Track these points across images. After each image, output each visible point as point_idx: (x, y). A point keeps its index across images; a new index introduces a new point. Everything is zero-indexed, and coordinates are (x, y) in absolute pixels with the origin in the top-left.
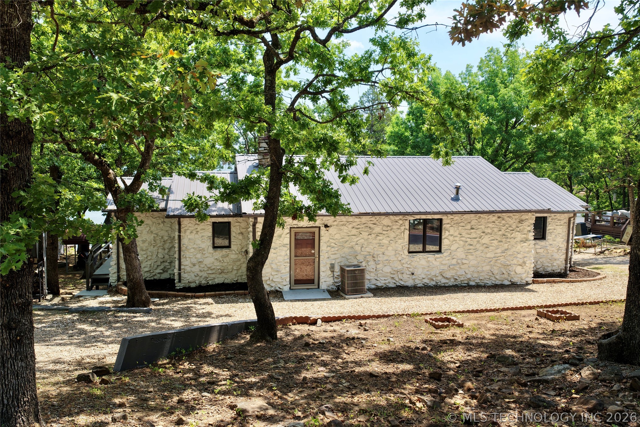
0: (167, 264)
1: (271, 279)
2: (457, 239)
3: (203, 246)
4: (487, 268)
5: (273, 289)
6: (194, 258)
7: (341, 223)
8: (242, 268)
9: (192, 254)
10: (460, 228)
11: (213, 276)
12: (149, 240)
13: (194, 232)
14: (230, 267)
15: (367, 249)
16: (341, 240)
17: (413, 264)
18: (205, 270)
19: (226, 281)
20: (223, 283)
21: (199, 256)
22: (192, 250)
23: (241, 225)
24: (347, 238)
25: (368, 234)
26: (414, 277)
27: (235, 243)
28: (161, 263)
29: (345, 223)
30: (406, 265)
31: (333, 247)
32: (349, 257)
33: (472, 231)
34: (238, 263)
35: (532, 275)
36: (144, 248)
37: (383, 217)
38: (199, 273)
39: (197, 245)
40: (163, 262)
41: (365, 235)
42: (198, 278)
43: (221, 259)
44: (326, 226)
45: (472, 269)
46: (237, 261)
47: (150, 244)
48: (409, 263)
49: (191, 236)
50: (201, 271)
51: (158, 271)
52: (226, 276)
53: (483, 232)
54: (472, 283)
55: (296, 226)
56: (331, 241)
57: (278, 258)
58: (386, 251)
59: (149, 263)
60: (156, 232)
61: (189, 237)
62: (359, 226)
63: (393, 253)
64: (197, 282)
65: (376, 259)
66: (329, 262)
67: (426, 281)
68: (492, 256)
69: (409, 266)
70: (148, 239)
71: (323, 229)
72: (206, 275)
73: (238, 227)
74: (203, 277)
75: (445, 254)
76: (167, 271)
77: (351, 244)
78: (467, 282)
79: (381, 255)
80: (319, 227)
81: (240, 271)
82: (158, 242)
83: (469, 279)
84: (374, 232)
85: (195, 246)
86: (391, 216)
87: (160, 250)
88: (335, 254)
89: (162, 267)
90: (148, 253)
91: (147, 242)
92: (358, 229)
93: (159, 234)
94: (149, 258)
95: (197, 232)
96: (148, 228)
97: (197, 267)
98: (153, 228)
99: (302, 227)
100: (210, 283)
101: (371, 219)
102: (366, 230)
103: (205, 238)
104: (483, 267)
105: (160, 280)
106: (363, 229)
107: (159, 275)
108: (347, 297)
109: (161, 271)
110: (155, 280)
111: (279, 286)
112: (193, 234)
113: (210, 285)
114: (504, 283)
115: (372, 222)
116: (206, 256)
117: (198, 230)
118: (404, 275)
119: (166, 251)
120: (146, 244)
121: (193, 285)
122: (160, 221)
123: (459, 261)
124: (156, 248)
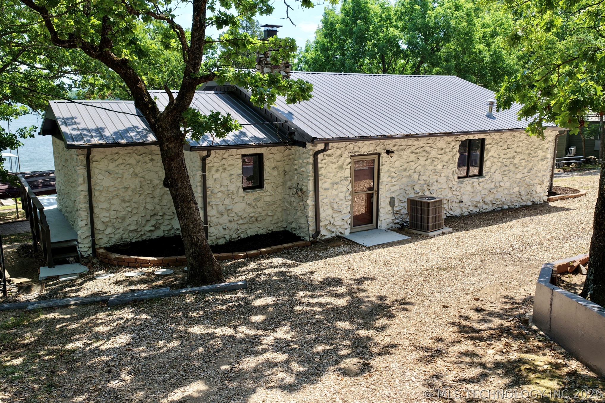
0: (159, 217)
1: (332, 223)
2: (496, 160)
3: (233, 188)
4: (516, 189)
5: (334, 235)
6: (221, 205)
7: (401, 147)
8: (277, 213)
9: (218, 200)
10: (499, 148)
11: (246, 226)
12: (133, 187)
13: (221, 169)
14: (264, 213)
15: (424, 177)
16: (400, 168)
17: (461, 190)
18: (236, 219)
19: (261, 232)
20: (257, 235)
21: (227, 201)
22: (220, 195)
23: (275, 156)
24: (406, 165)
25: (425, 159)
26: (462, 205)
27: (269, 181)
28: (151, 216)
29: (404, 147)
30: (455, 193)
31: (393, 178)
32: (407, 188)
33: (509, 150)
34: (273, 207)
35: (547, 194)
36: (127, 198)
37: (438, 138)
38: (228, 225)
39: (224, 186)
40: (154, 215)
41: (422, 160)
42: (227, 231)
43: (254, 204)
44: (388, 152)
45: (506, 192)
46: (271, 205)
47: (135, 191)
48: (458, 190)
49: (217, 176)
50: (230, 221)
51: (148, 228)
52: (260, 225)
53: (516, 152)
54: (506, 207)
55: (357, 154)
56: (392, 169)
57: (340, 195)
58: (439, 179)
59: (135, 218)
60: (143, 174)
61: (215, 177)
62: (417, 151)
63: (445, 180)
64: (228, 237)
65: (430, 188)
66: (389, 196)
67: (471, 208)
68: (521, 177)
69: (458, 194)
70: (131, 185)
71: (384, 155)
72: (236, 226)
73: (272, 160)
74: (233, 230)
75: (487, 177)
76: (159, 228)
77: (410, 172)
78: (500, 206)
79: (435, 183)
80: (379, 154)
81: (275, 217)
82: (146, 187)
83: (503, 203)
84: (430, 156)
85: (222, 189)
86: (445, 137)
87: (148, 200)
88: (394, 185)
89: (153, 222)
90: (133, 204)
91: (130, 189)
92: (417, 153)
93: (146, 177)
94: (135, 212)
95: (225, 169)
96: (131, 170)
97: (225, 216)
98: (138, 170)
99: (363, 155)
100: (242, 236)
101: (428, 142)
102: (424, 154)
103: (234, 176)
104: (513, 188)
105: (151, 241)
106: (421, 154)
107: (149, 234)
108: (431, 234)
109: (153, 228)
110: (144, 241)
111: (340, 230)
112: (219, 173)
113: (242, 239)
114: (527, 204)
115: (429, 145)
116: (235, 201)
117: (226, 166)
118: (454, 204)
119: (157, 200)
120: (130, 193)
121: (221, 242)
122: (147, 159)
123: (497, 184)
124: (143, 197)
